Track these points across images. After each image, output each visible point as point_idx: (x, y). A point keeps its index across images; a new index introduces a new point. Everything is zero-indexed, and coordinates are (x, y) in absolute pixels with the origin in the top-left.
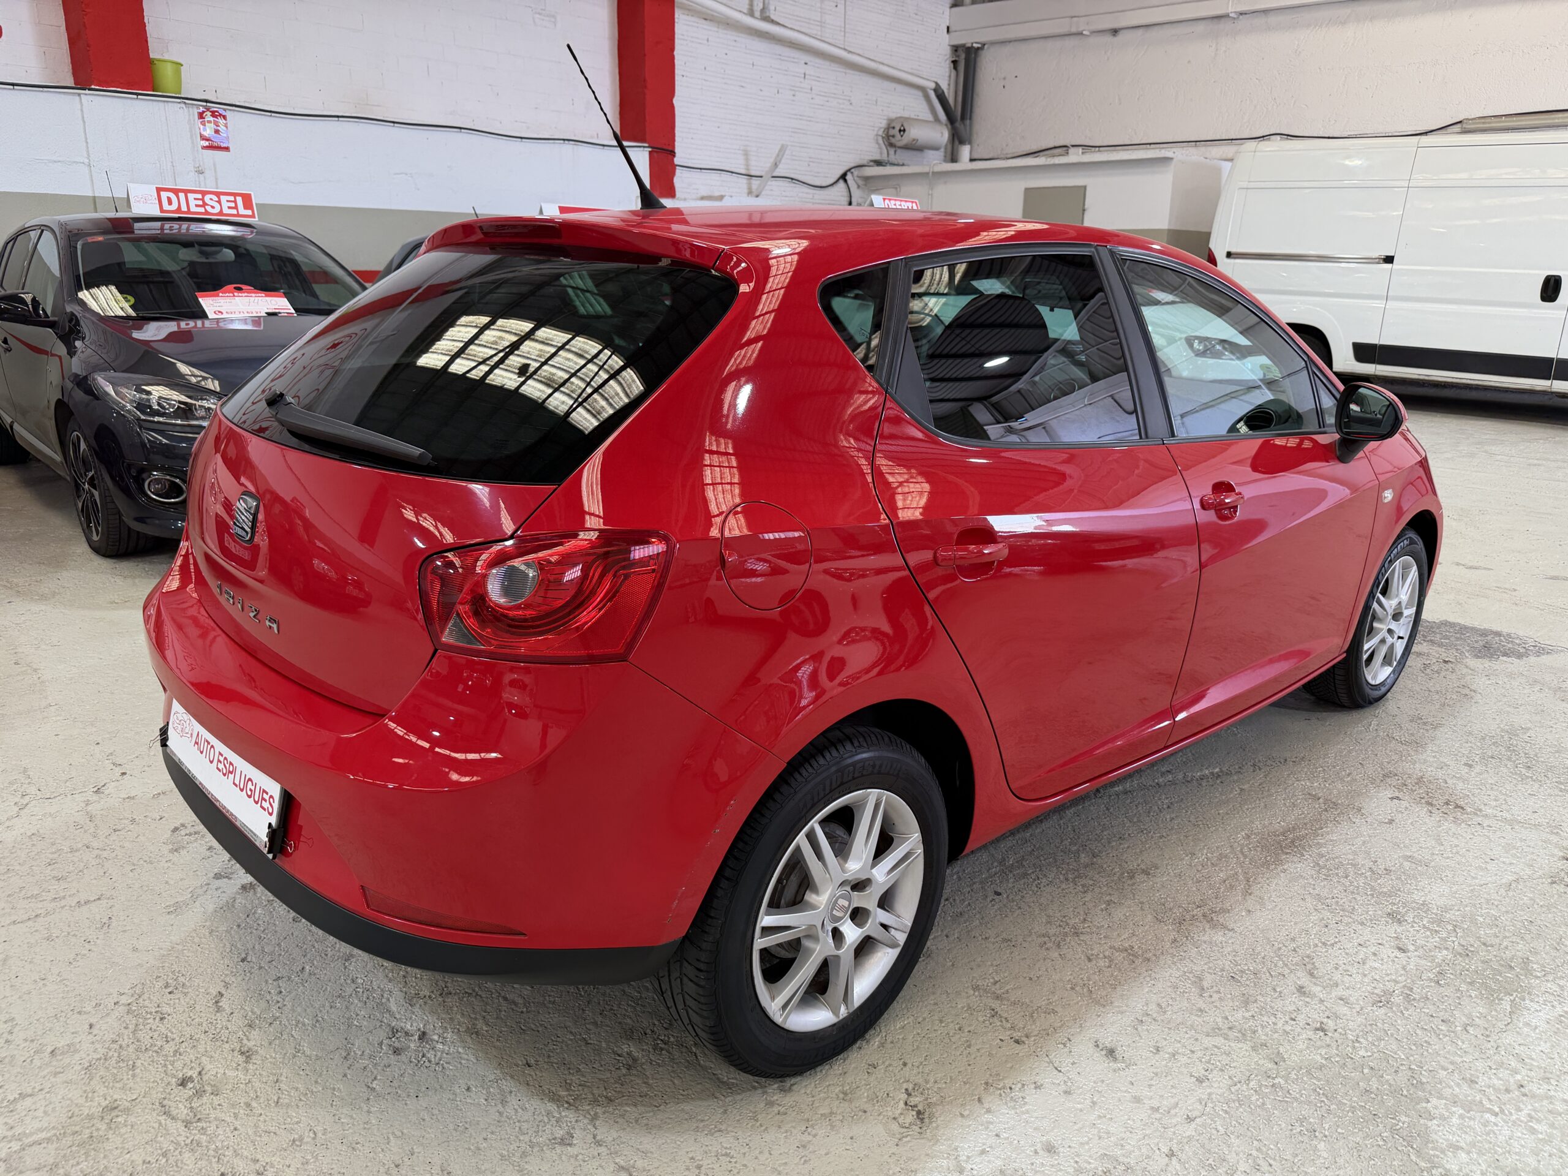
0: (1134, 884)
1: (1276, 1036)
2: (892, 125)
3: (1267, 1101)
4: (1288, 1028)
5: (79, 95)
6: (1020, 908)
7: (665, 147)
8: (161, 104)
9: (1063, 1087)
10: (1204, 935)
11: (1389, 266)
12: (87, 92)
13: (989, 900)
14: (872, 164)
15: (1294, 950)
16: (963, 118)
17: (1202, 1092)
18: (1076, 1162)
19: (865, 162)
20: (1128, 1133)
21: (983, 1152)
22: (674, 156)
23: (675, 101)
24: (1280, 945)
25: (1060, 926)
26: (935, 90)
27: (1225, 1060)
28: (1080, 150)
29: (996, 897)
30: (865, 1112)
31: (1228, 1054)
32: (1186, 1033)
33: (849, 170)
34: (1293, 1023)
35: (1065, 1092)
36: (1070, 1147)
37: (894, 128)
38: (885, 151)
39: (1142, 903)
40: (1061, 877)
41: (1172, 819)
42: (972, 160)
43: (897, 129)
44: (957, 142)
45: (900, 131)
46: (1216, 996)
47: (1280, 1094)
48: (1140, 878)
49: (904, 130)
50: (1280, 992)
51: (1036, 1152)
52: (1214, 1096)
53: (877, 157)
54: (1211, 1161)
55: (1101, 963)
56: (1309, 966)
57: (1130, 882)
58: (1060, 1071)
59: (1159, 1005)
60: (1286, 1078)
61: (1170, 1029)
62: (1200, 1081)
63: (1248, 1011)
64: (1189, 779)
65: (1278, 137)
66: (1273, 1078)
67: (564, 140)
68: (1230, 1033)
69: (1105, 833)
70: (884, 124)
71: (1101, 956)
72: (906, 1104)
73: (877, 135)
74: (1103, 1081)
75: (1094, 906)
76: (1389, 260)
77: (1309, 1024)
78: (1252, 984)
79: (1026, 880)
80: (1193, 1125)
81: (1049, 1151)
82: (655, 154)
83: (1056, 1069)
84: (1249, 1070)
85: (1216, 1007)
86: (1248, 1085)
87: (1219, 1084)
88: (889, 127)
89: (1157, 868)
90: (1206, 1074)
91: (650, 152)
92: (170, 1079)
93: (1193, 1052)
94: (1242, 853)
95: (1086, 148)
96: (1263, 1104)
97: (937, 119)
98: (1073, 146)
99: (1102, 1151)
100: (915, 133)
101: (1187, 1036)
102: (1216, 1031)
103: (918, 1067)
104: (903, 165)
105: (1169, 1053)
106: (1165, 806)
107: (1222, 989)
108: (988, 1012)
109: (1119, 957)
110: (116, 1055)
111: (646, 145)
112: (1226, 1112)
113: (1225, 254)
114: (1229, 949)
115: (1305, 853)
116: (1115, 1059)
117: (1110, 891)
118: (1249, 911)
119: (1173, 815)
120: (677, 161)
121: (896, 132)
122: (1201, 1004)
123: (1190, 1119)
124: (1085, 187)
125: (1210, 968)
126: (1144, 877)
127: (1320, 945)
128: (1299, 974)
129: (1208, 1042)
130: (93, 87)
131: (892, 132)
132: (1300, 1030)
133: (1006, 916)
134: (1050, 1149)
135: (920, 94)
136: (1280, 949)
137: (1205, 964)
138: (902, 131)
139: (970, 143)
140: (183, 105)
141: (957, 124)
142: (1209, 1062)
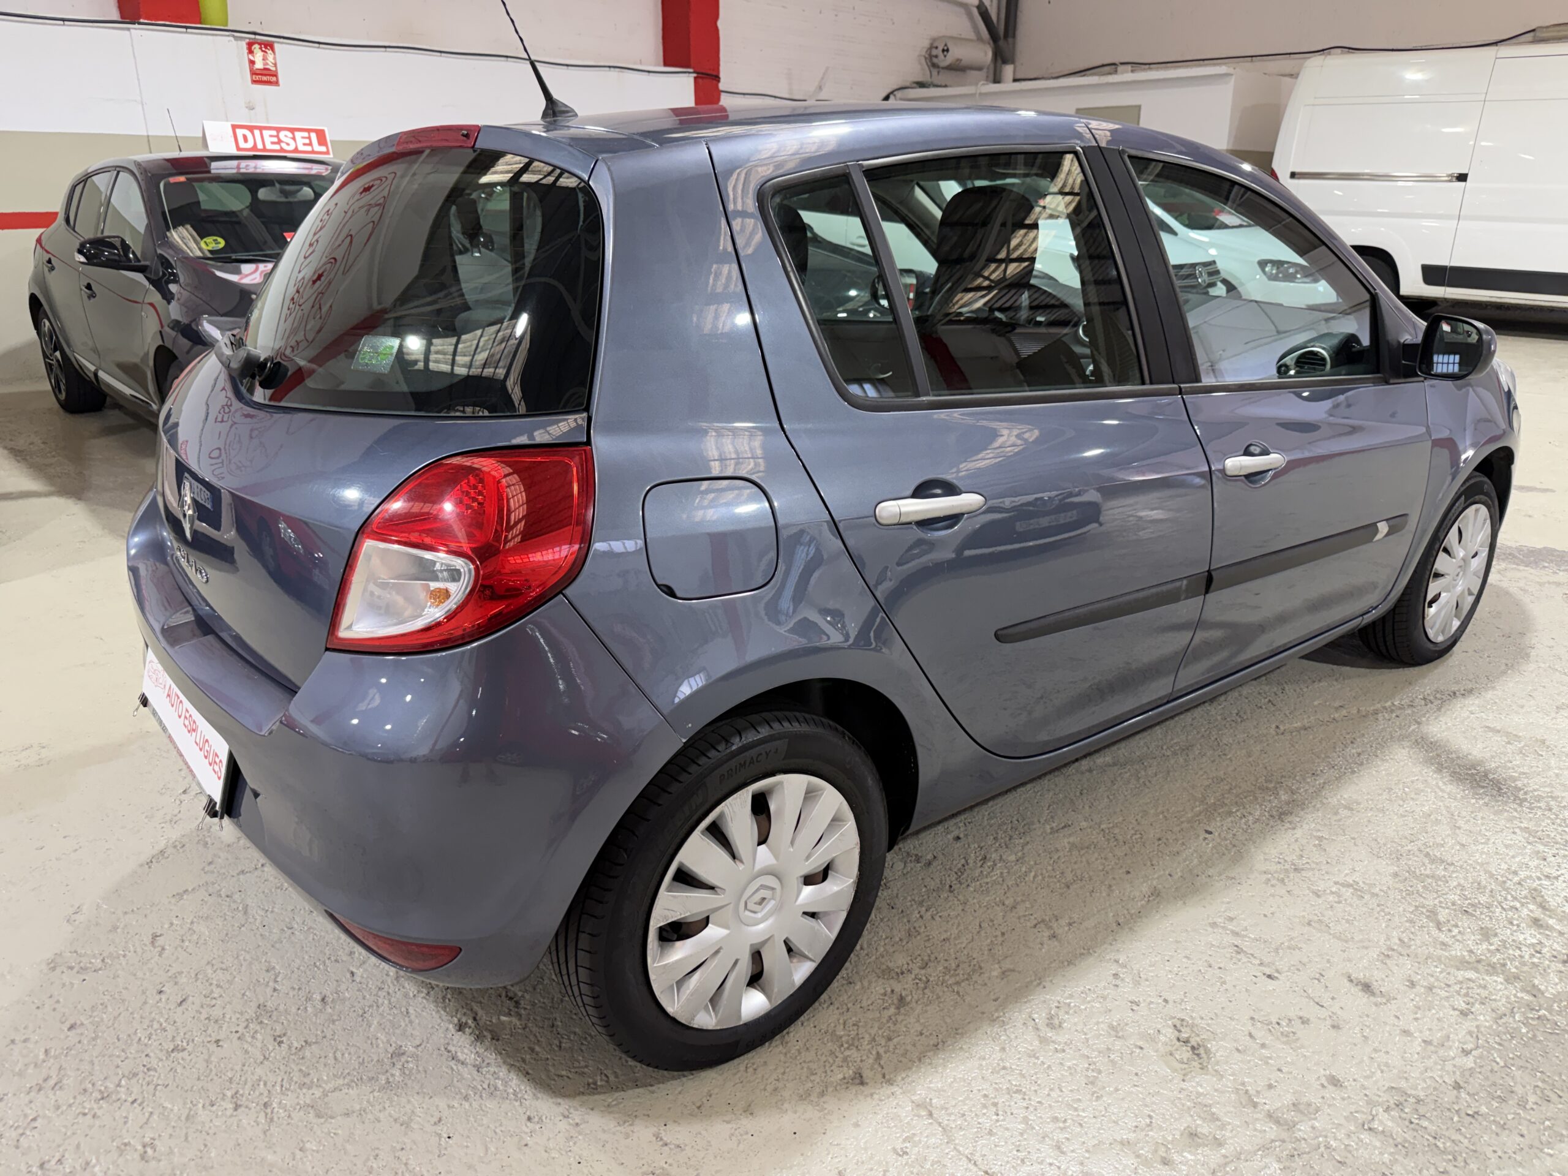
0: (1340, 820)
1: (1526, 968)
2: (935, 45)
3: (1538, 1034)
4: (1535, 960)
5: (128, 29)
6: (1234, 846)
7: (709, 72)
8: (210, 37)
9: (1329, 1022)
10: (1425, 870)
11: (1463, 184)
12: (137, 26)
13: (1201, 838)
14: (915, 85)
15: (1519, 883)
16: (1006, 36)
17: (1469, 1024)
18: (1366, 1095)
19: (908, 84)
20: (1409, 1067)
21: (1270, 1086)
22: (719, 81)
23: (720, 24)
24: (1504, 879)
25: (1280, 863)
26: (978, 7)
27: (1484, 993)
28: (1129, 67)
29: (1207, 836)
30: (1141, 1048)
31: (1485, 987)
32: (1436, 967)
33: (892, 93)
34: (1538, 955)
35: (1333, 1027)
36: (1354, 1080)
37: (937, 48)
38: (928, 72)
39: (1353, 838)
40: (1266, 814)
41: (1359, 754)
42: (1015, 80)
43: (940, 48)
44: (999, 61)
45: (943, 51)
46: (1455, 931)
47: (1548, 1026)
48: (1343, 813)
49: (948, 50)
50: (1518, 926)
51: (1323, 1086)
52: (1482, 1029)
53: (920, 79)
54: (1499, 1093)
55: (1331, 898)
56: (1539, 899)
57: (1335, 818)
58: (1322, 1006)
59: (1400, 940)
60: (1550, 1009)
61: (1419, 963)
62: (1464, 1014)
63: (1491, 944)
64: (1364, 714)
65: (1339, 50)
66: (1538, 1011)
67: (610, 67)
68: (1480, 966)
69: (1298, 769)
70: (926, 44)
71: (1328, 891)
72: (1178, 1039)
73: (920, 56)
74: (1368, 1016)
75: (1308, 843)
76: (1462, 178)
77: (1555, 957)
78: (1487, 919)
79: (1232, 818)
80: (1471, 1058)
81: (1336, 1085)
82: (700, 81)
83: (1318, 1004)
84: (1509, 1003)
85: (1458, 941)
86: (1514, 1017)
87: (1484, 1019)
88: (932, 47)
89: (1359, 804)
90: (1469, 1007)
91: (695, 78)
92: (447, 1025)
93: (1449, 986)
94: (1439, 788)
95: (1136, 65)
96: (1535, 1036)
97: (980, 39)
98: (1122, 64)
99: (1387, 1085)
100: (958, 52)
101: (1438, 970)
102: (1463, 964)
103: (1180, 1004)
104: (946, 86)
105: (1425, 987)
106: (1349, 742)
107: (1460, 924)
108: (1232, 949)
109: (1347, 893)
110: (386, 1002)
111: (691, 70)
112: (1500, 1044)
113: (1289, 175)
114: (1455, 884)
115: (1502, 787)
116: (1373, 994)
117: (1319, 827)
118: (1463, 845)
119: (1359, 750)
120: (722, 86)
121: (939, 52)
122: (1442, 937)
123: (1466, 1053)
124: (1139, 107)
125: (1440, 902)
126: (1346, 813)
127: (1542, 877)
128: (1531, 907)
129: (1461, 975)
130: (142, 21)
131: (934, 52)
132: (1547, 962)
133: (1224, 854)
134: (1335, 1082)
135: (962, 10)
136: (1504, 882)
137: (1436, 899)
138: (946, 50)
139: (1013, 62)
140: (232, 39)
141: (1001, 43)
142: (1467, 995)
